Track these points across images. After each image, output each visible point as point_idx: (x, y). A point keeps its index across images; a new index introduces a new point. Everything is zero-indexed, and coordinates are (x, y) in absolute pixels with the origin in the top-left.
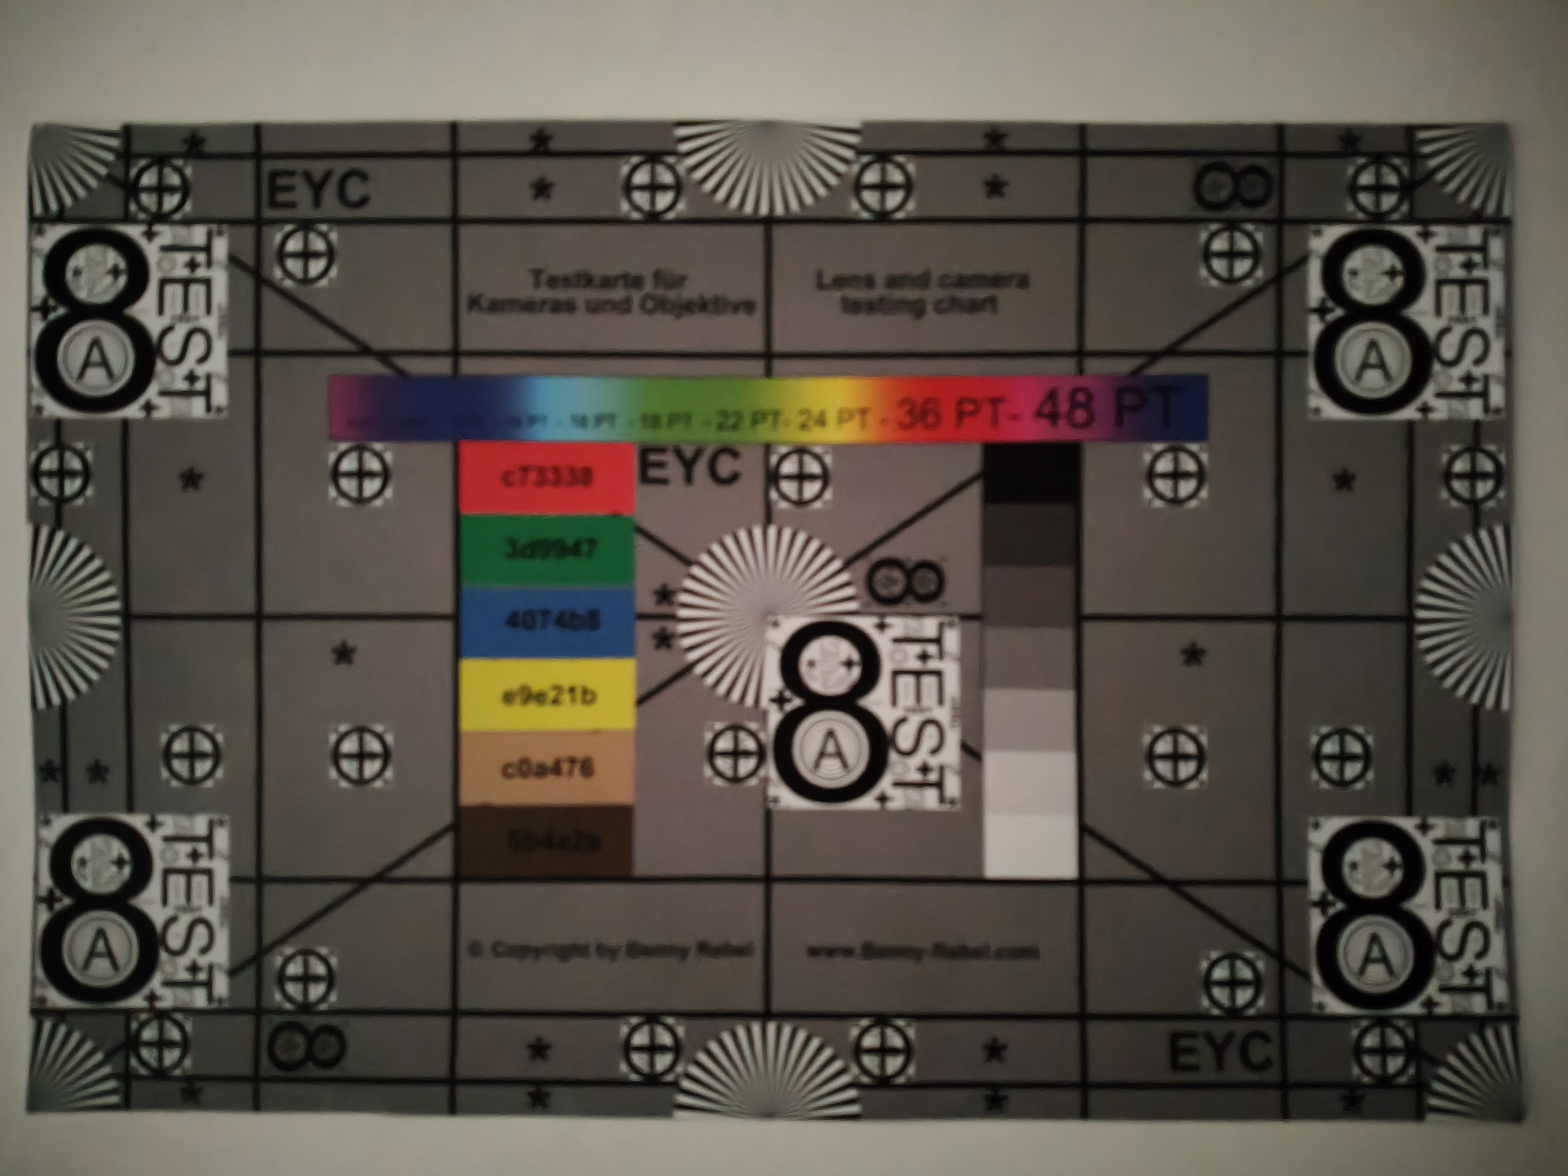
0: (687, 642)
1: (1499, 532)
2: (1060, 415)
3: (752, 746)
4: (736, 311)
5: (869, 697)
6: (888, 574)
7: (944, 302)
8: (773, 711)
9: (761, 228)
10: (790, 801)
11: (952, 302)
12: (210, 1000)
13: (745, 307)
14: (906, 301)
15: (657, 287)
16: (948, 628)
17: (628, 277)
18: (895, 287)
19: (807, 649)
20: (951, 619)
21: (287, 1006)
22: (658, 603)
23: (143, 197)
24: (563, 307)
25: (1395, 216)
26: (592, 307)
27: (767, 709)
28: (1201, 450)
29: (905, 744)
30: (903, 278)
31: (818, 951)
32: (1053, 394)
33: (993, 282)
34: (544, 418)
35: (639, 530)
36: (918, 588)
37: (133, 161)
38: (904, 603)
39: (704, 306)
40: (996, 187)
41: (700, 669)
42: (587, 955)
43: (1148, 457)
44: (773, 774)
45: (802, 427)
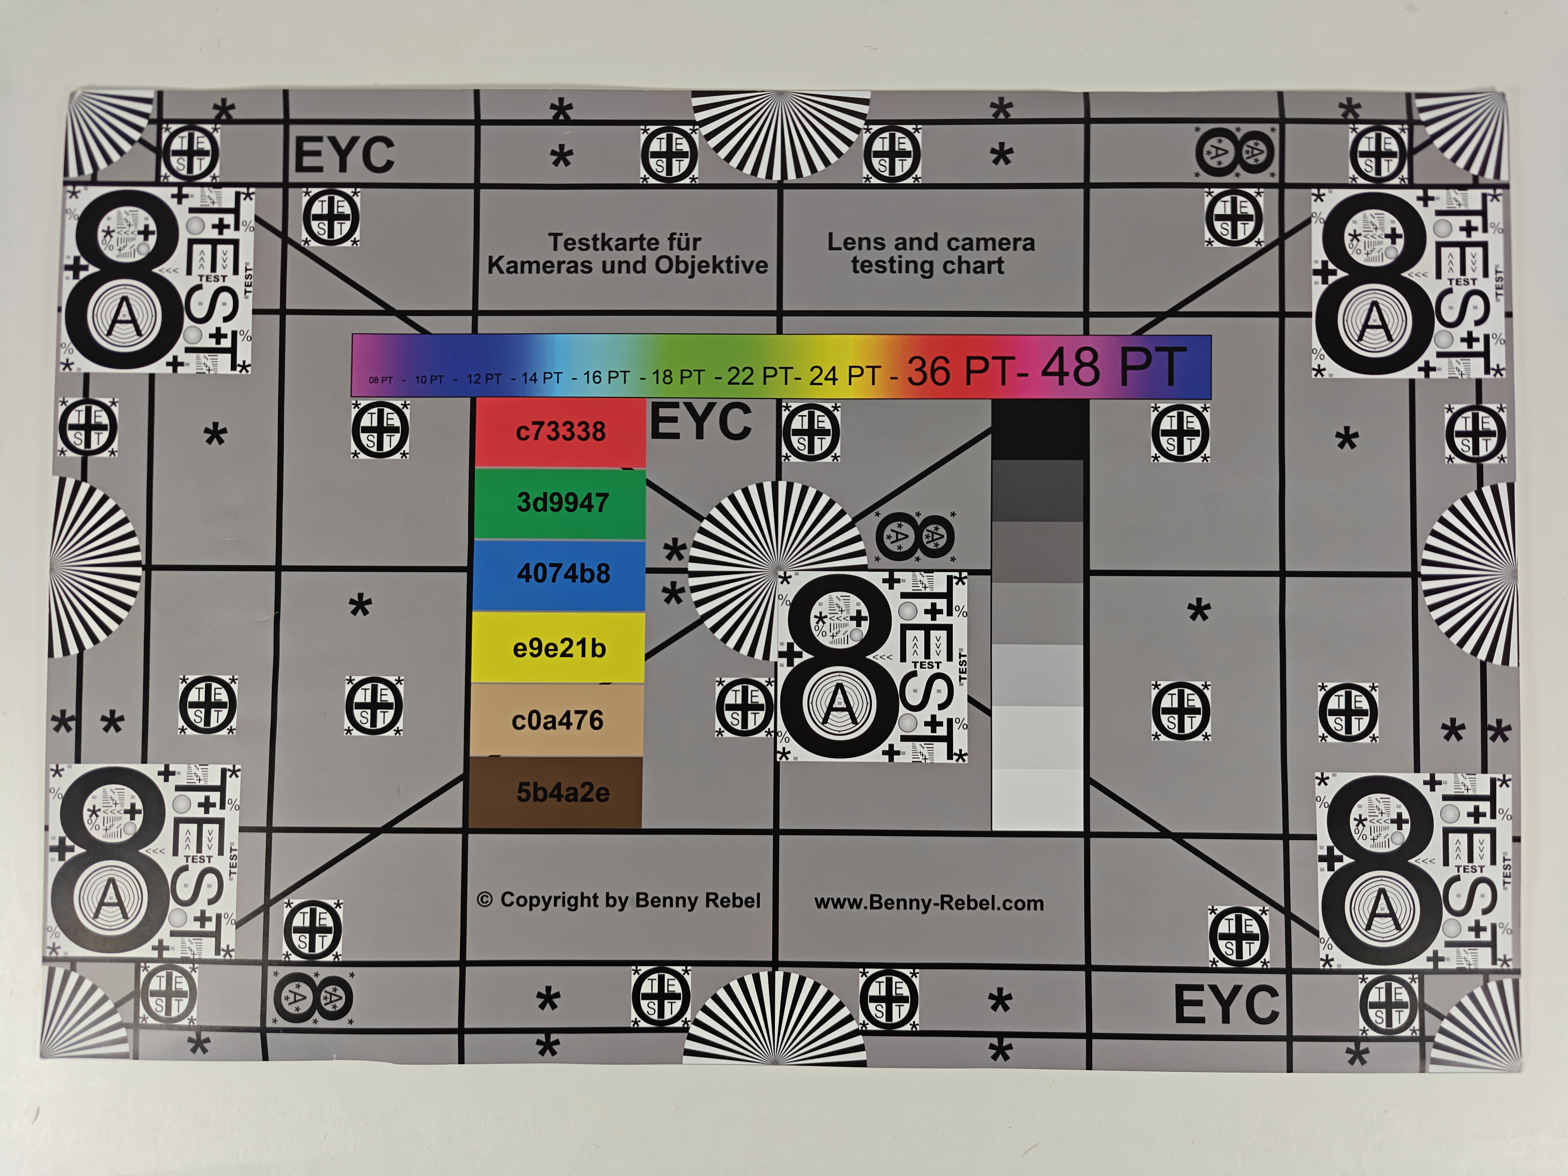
0: (698, 596)
1: (1502, 489)
2: (1067, 374)
3: (761, 699)
4: (748, 271)
5: (879, 652)
6: (898, 530)
7: (953, 263)
8: (782, 665)
9: (775, 191)
10: (798, 753)
11: (960, 263)
12: (218, 951)
13: (758, 267)
14: (915, 263)
15: (671, 248)
16: (957, 584)
17: (645, 239)
18: (905, 248)
19: (817, 603)
20: (960, 575)
21: (294, 958)
22: (669, 557)
23: (174, 160)
24: (580, 268)
25: (1396, 181)
26: (608, 268)
27: (776, 663)
28: (1205, 409)
29: (914, 699)
30: (912, 240)
31: (826, 902)
32: (1060, 352)
33: (1001, 244)
34: (558, 373)
35: (650, 484)
36: (927, 543)
37: (164, 126)
38: (913, 558)
39: (717, 266)
40: (1002, 154)
41: (710, 623)
42: (596, 905)
43: (1154, 415)
44: (782, 727)
45: (812, 383)
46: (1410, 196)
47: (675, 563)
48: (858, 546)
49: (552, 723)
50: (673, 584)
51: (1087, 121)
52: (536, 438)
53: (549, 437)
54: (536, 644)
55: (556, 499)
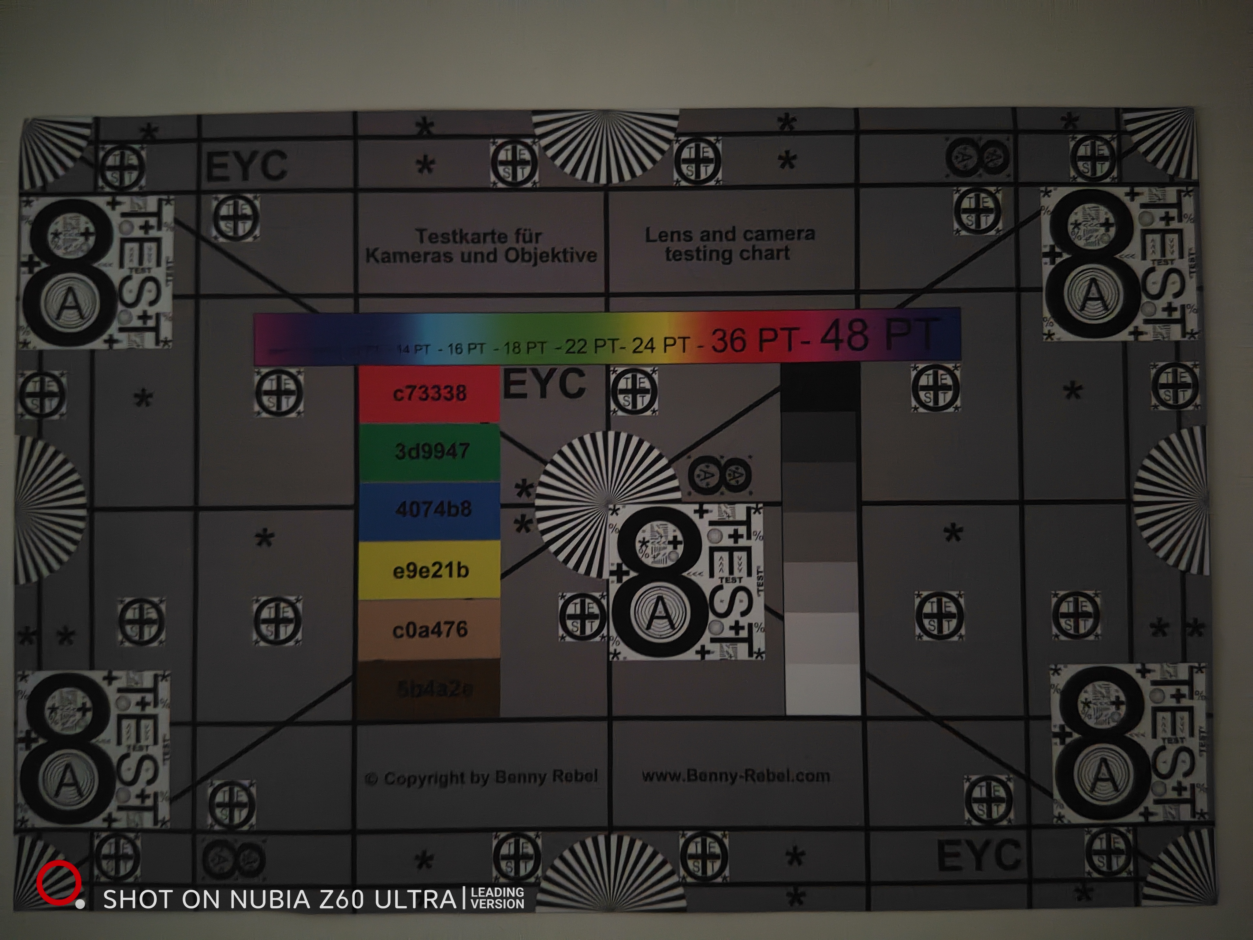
0: (542, 526)
1: (1197, 430)
2: (842, 341)
3: (595, 610)
4: (581, 260)
5: (692, 570)
6: (706, 469)
7: (748, 251)
8: (613, 582)
9: (601, 194)
10: (627, 654)
11: (754, 252)
12: (156, 822)
13: (589, 257)
14: (717, 252)
15: (518, 241)
16: (755, 513)
17: (495, 234)
18: (708, 239)
19: (641, 531)
20: (757, 506)
21: (217, 828)
22: (520, 494)
23: (109, 174)
24: (442, 258)
25: (1108, 180)
26: (466, 258)
27: (608, 580)
28: (956, 368)
29: (721, 608)
30: (714, 233)
31: (651, 776)
32: (836, 324)
33: (787, 235)
34: (427, 346)
35: (503, 435)
36: (730, 480)
37: (101, 146)
38: (718, 494)
39: (555, 256)
40: (787, 160)
41: (553, 548)
42: (463, 782)
43: (914, 373)
44: (613, 633)
45: (635, 352)
46: (1120, 192)
47: (524, 499)
48: (675, 483)
49: (425, 632)
50: (523, 516)
51: (857, 132)
52: (410, 398)
53: (421, 399)
54: (411, 568)
55: (427, 448)
